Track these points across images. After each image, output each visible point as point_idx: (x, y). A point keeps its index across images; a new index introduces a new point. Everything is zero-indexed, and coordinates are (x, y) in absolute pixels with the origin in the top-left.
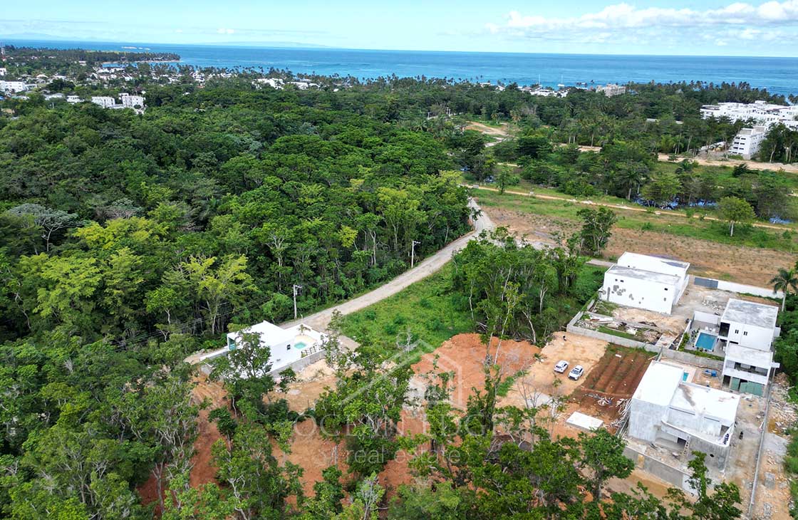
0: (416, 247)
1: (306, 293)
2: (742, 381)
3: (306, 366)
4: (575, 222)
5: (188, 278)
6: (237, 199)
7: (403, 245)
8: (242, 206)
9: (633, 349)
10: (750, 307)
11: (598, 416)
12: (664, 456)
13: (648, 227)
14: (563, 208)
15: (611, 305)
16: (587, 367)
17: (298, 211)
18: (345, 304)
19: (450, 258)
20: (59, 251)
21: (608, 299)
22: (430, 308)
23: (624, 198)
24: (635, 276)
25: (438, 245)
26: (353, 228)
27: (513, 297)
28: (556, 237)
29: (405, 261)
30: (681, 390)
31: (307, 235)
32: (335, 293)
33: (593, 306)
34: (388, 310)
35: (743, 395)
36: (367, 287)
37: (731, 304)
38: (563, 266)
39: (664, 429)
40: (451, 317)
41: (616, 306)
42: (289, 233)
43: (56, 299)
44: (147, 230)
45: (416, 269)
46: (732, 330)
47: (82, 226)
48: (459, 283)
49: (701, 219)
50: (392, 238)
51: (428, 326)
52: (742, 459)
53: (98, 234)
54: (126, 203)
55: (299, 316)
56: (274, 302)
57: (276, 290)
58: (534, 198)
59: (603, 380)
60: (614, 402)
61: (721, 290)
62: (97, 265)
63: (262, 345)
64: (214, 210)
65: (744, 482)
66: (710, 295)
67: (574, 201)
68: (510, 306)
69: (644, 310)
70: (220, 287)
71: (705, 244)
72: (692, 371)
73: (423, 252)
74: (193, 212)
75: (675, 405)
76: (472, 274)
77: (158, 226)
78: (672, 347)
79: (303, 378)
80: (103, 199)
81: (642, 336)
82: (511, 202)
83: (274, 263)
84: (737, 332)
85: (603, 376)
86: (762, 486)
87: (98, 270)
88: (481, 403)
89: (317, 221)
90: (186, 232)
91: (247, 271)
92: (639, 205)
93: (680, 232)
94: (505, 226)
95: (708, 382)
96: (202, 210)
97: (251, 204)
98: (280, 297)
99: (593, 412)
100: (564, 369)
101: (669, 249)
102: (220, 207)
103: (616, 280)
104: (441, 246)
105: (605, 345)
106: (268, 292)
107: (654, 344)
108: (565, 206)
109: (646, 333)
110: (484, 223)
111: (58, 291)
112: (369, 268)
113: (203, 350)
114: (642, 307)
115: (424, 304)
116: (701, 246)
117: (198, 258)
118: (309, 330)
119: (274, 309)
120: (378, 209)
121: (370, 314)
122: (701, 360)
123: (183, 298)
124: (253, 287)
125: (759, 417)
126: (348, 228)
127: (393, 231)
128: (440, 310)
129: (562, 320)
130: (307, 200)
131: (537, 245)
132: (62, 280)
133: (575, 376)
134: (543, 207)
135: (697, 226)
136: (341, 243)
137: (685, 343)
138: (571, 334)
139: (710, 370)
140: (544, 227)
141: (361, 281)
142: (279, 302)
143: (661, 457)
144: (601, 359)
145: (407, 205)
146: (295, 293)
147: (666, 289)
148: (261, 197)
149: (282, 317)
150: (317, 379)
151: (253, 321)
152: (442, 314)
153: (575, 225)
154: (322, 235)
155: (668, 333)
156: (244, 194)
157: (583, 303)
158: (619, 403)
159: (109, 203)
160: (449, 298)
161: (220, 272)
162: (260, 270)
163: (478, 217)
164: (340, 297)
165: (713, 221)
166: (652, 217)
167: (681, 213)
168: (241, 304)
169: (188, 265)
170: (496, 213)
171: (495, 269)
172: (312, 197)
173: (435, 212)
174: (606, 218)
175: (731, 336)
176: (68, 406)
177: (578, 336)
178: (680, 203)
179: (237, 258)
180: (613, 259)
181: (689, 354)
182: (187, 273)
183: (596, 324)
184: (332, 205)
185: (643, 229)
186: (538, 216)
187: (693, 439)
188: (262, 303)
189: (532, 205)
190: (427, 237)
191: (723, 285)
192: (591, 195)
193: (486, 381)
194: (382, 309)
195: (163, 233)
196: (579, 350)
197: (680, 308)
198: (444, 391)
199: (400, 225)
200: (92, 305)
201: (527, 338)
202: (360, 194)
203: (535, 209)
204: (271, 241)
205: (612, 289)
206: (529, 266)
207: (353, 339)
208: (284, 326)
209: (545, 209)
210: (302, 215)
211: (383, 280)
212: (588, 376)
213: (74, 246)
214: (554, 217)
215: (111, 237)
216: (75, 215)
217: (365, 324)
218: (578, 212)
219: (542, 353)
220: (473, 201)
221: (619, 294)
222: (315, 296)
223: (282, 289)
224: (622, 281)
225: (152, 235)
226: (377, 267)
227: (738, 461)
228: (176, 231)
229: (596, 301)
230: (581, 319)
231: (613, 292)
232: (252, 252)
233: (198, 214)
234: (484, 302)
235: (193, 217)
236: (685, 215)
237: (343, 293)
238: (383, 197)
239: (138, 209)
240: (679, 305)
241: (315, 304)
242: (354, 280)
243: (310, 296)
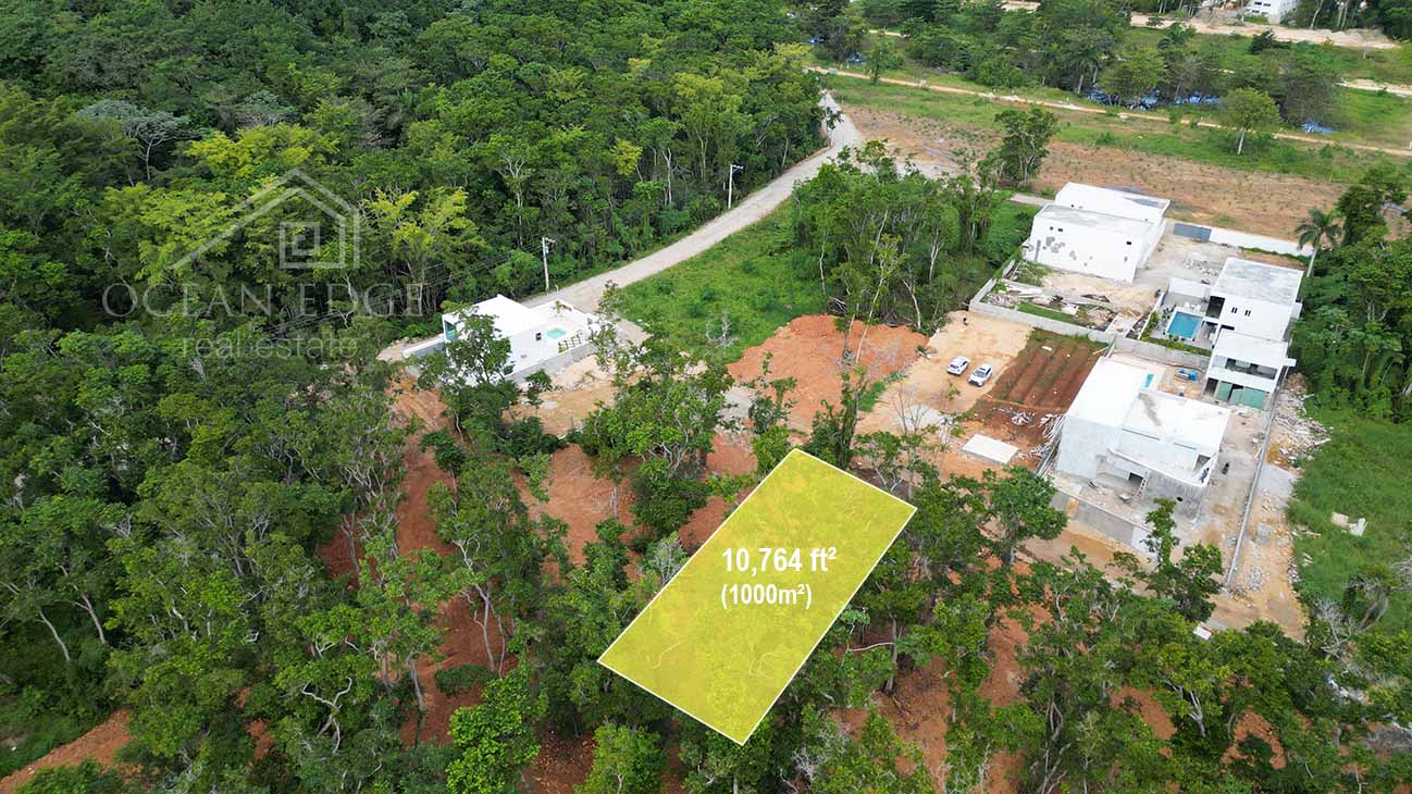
0: (737, 175)
1: (563, 250)
2: (1235, 387)
3: (566, 365)
4: (991, 132)
5: (375, 226)
6: (446, 93)
7: (715, 171)
8: (455, 105)
9: (1070, 337)
10: (1258, 270)
11: (1012, 440)
12: (1108, 499)
13: (1106, 140)
14: (972, 108)
15: (1040, 268)
16: (997, 367)
17: (544, 113)
18: (625, 268)
19: (790, 193)
20: (167, 180)
21: (1036, 258)
22: (757, 274)
23: (1071, 90)
24: (1083, 222)
25: (771, 171)
26: (634, 144)
27: (888, 258)
28: (962, 157)
29: (718, 197)
30: (1141, 403)
31: (560, 155)
32: (609, 250)
33: (1012, 270)
34: (691, 278)
35: (1234, 407)
36: (657, 241)
37: (1230, 266)
38: (969, 207)
39: (1110, 460)
40: (791, 290)
41: (1049, 270)
42: (531, 152)
43: (169, 258)
44: (305, 146)
45: (737, 210)
46: (1226, 308)
47: (199, 139)
48: (803, 234)
49: (1194, 125)
50: (698, 159)
51: (754, 304)
52: (1223, 504)
53: (225, 152)
54: (267, 98)
55: (552, 288)
56: (513, 265)
57: (515, 244)
58: (927, 90)
59: (1021, 385)
60: (1036, 419)
61: (1214, 243)
62: (228, 203)
63: (497, 337)
64: (410, 111)
65: (1223, 536)
66: (1196, 252)
67: (991, 95)
68: (884, 273)
69: (1092, 276)
70: (427, 241)
71: (1196, 167)
72: (1159, 371)
73: (747, 184)
74: (376, 115)
75: (1130, 425)
76: (825, 222)
77: (322, 140)
78: (1131, 335)
79: (561, 384)
80: (230, 92)
81: (1085, 316)
82: (889, 98)
83: (509, 200)
84: (1234, 310)
85: (1021, 380)
86: (1251, 542)
87: (230, 212)
88: (834, 424)
89: (577, 131)
90: (367, 149)
91: (467, 214)
92: (1094, 103)
93: (1159, 147)
94: (880, 140)
95: (1182, 388)
96: (391, 112)
97: (469, 102)
98: (521, 256)
99: (1003, 434)
100: (962, 369)
101: (1137, 177)
102: (419, 106)
103: (1052, 229)
104: (776, 171)
105: (1027, 331)
106: (503, 248)
107: (1103, 329)
108: (975, 104)
109: (1091, 313)
110: (845, 135)
111: (170, 246)
112: (661, 209)
113: (406, 338)
114: (1087, 272)
115: (748, 269)
116: (1188, 171)
117: (388, 193)
118: (570, 309)
119: (513, 276)
120: (674, 110)
121: (663, 285)
122: (1175, 355)
123: (369, 257)
124: (479, 240)
125: (1255, 440)
126: (626, 143)
127: (699, 147)
128: (773, 279)
129: (963, 293)
130: (561, 95)
131: (930, 170)
132: (175, 227)
133: (979, 380)
134: (941, 107)
135: (1184, 137)
136: (615, 168)
137: (1148, 327)
138: (976, 315)
139: (1187, 370)
140: (942, 140)
141: (649, 231)
142: (521, 266)
143: (1104, 501)
144: (1021, 353)
145: (722, 103)
146: (546, 250)
147: (1129, 243)
148: (484, 89)
149: (526, 289)
150: (584, 386)
151: (483, 294)
152: (777, 285)
153: (990, 137)
154: (584, 154)
155: (1125, 312)
156: (456, 84)
157: (997, 265)
158: (1044, 420)
159: (240, 100)
160: (788, 259)
161: (425, 215)
162: (487, 212)
163: (836, 123)
164: (616, 256)
165: (1211, 129)
166: (1114, 123)
167: (1162, 117)
168: (462, 267)
169: (374, 204)
170: (866, 116)
171: (863, 213)
172: (567, 89)
173: (768, 116)
174: (1042, 125)
175: (1225, 317)
176: (202, 430)
177: (988, 317)
178: (1161, 98)
179: (451, 193)
180: (1049, 194)
181: (1156, 346)
182: (372, 216)
183: (1015, 298)
184: (599, 103)
185: (1097, 143)
186: (932, 121)
187: (1154, 475)
188: (495, 267)
189: (922, 103)
190: (753, 157)
191: (1218, 235)
192: (1019, 86)
193: (843, 392)
194: (682, 277)
195: (331, 151)
196: (987, 339)
197: (1148, 272)
198: (779, 407)
199: (710, 139)
200: (228, 268)
201: (907, 321)
202: (645, 84)
203: (927, 109)
204: (504, 166)
205: (1043, 244)
206: (915, 208)
207: (637, 323)
208: (530, 303)
209: (943, 109)
210: (551, 120)
211: (684, 229)
212: (999, 380)
213: (189, 171)
214: (958, 123)
215: (246, 156)
216: (186, 119)
217: (655, 302)
218: (997, 115)
219: (929, 344)
220: (828, 96)
221: (1055, 250)
222: (576, 255)
223: (524, 243)
224: (1060, 230)
225: (313, 154)
226: (674, 207)
227: (1217, 506)
228: (351, 147)
229: (1017, 262)
230: (992, 290)
231: (1044, 248)
232: (474, 183)
233: (385, 118)
234: (843, 266)
235: (377, 123)
236: (1167, 120)
237: (621, 250)
238: (683, 90)
239: (287, 109)
240: (1147, 268)
241: (576, 268)
242: (637, 229)
243: (569, 256)
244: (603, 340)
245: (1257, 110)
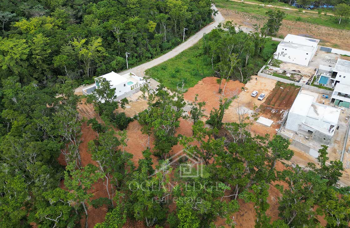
0: (186, 31)
1: (132, 56)
2: (341, 101)
3: (133, 94)
4: (263, 17)
5: (74, 50)
6: (95, 6)
7: (179, 30)
8: (99, 9)
9: (289, 84)
11: (271, 118)
12: (302, 138)
13: (299, 20)
14: (257, 9)
15: (279, 61)
16: (266, 94)
17: (126, 12)
18: (151, 61)
19: (202, 37)
20: (8, 35)
21: (278, 58)
22: (192, 63)
23: (288, 3)
24: (293, 47)
25: (196, 29)
26: (154, 22)
27: (234, 61)
28: (256, 27)
29: (180, 38)
30: (312, 107)
31: (131, 26)
32: (146, 56)
33: (271, 62)
34: (172, 65)
35: (340, 107)
36: (161, 53)
37: (339, 62)
38: (258, 42)
39: (303, 126)
40: (202, 68)
41: (282, 62)
42: (122, 25)
43: (8, 61)
44: (51, 23)
45: (186, 42)
46: (338, 75)
47: (18, 21)
48: (207, 50)
49: (325, 15)
50: (174, 26)
51: (191, 74)
52: (337, 140)
53: (26, 26)
54: (40, 7)
55: (129, 68)
56: (117, 61)
57: (117, 55)
58: (243, 3)
59: (274, 100)
60: (279, 111)
61: (333, 53)
62: (27, 42)
64: (85, 11)
65: (338, 150)
66: (327, 56)
67: (263, 5)
68: (232, 65)
69: (295, 64)
70: (89, 54)
71: (326, 28)
72: (316, 95)
73: (189, 34)
74: (74, 12)
75: (309, 115)
76: (214, 48)
77: (57, 21)
78: (307, 84)
79: (132, 100)
80: (28, 5)
81: (293, 77)
82: (232, 6)
83: (116, 41)
84: (340, 76)
85: (274, 98)
86: (346, 153)
87: (27, 46)
88: (217, 115)
89: (136, 18)
90: (71, 24)
91: (102, 46)
92: (295, 7)
93: (315, 22)
94: (230, 21)
95: (324, 101)
96: (79, 11)
97: (103, 9)
98: (119, 58)
99: (268, 116)
100: (255, 95)
101: (308, 31)
102: (87, 10)
103: (283, 49)
104: (198, 30)
105: (275, 82)
106: (114, 56)
107: (298, 82)
108: (259, 8)
109: (295, 76)
110: (219, 19)
111: (9, 57)
112: (162, 42)
113: (84, 85)
114: (293, 63)
115: (190, 62)
116: (324, 29)
117: (77, 39)
118: (135, 75)
119: (117, 65)
120: (167, 11)
121: (163, 67)
122: (321, 90)
123: (72, 59)
124: (106, 54)
125: (347, 119)
126: (152, 22)
127: (174, 22)
128: (197, 65)
129: (256, 70)
130: (131, 6)
131: (246, 31)
132: (10, 51)
133: (261, 99)
134: (248, 8)
135: (323, 19)
136: (148, 30)
137: (313, 81)
138: (260, 77)
139: (325, 95)
140: (248, 20)
141: (159, 50)
142: (119, 61)
143: (300, 139)
144: (274, 89)
145: (181, 9)
146: (127, 56)
147: (307, 54)
148: (107, 4)
149: (120, 69)
150: (139, 101)
151: (107, 72)
152: (198, 67)
153: (263, 18)
154: (139, 25)
155: (306, 76)
156: (99, 3)
157: (266, 61)
158: (281, 112)
159: (31, 8)
160: (202, 59)
161: (89, 46)
162: (109, 44)
163: (216, 14)
164: (149, 58)
165: (331, 16)
166: (301, 13)
167: (315, 12)
168: (101, 62)
169: (73, 43)
170: (225, 12)
171: (225, 45)
172: (134, 4)
173: (196, 13)
174: (280, 16)
175: (337, 78)
176: (15, 122)
177: (263, 77)
178: (315, 6)
179: (97, 38)
180: (282, 37)
181: (316, 87)
182: (73, 46)
183: (272, 71)
184: (143, 9)
185: (296, 20)
186: (245, 13)
187: (316, 131)
188: (111, 62)
189: (242, 7)
190: (191, 25)
191: (334, 50)
192: (272, 2)
193: (220, 105)
194: (169, 65)
195: (60, 25)
196: (263, 85)
197: (312, 63)
198: (200, 111)
199: (178, 20)
200: (27, 63)
201: (239, 79)
202: (157, 2)
203: (244, 10)
204: (114, 30)
205: (280, 54)
206: (242, 43)
207: (155, 80)
208: (122, 73)
209: (249, 9)
210: (128, 14)
211: (170, 49)
212: (267, 98)
213: (15, 32)
214: (253, 14)
215: (33, 27)
216: (15, 14)
217: (161, 72)
218: (266, 13)
219: (245, 86)
220: (214, 6)
221: (284, 56)
222: (136, 57)
223: (120, 54)
224: (286, 50)
225: (54, 26)
226: (167, 42)
227: (336, 140)
228: (66, 23)
229: (272, 59)
230: (264, 69)
231: (281, 55)
232: (105, 35)
233: (77, 13)
235: (74, 15)
236: (317, 13)
237: (150, 56)
238: (169, 4)
239: (46, 10)
240: (312, 61)
241: (137, 61)
242: (155, 49)
243: (134, 58)
244: (144, 89)
245: (346, 10)
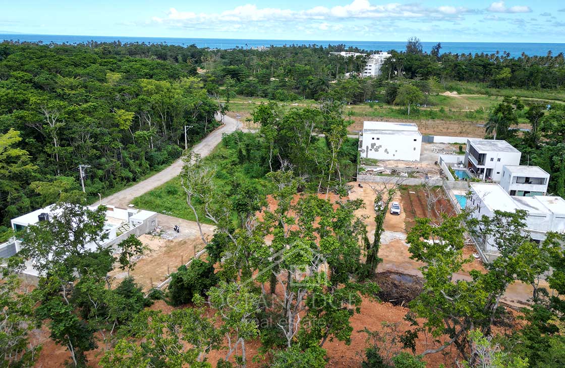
1: (92, 176)
15: (370, 160)
19: (221, 140)
21: (367, 156)
26: (128, 111)
32: (123, 175)
36: (151, 170)
50: (162, 127)
69: (398, 160)
103: (373, 139)
114: (396, 159)
126: (122, 111)
127: (161, 119)
141: (146, 164)
146: (83, 174)
147: (415, 140)
164: (128, 179)
199: (168, 113)
205: (370, 148)
221: (376, 150)
224: (378, 139)
231: (371, 150)
237: (131, 175)
238: (146, 87)
241: (103, 188)
242: (138, 162)
